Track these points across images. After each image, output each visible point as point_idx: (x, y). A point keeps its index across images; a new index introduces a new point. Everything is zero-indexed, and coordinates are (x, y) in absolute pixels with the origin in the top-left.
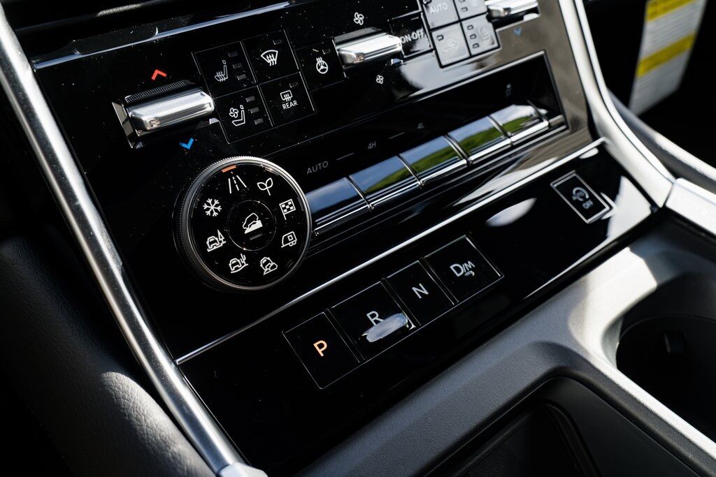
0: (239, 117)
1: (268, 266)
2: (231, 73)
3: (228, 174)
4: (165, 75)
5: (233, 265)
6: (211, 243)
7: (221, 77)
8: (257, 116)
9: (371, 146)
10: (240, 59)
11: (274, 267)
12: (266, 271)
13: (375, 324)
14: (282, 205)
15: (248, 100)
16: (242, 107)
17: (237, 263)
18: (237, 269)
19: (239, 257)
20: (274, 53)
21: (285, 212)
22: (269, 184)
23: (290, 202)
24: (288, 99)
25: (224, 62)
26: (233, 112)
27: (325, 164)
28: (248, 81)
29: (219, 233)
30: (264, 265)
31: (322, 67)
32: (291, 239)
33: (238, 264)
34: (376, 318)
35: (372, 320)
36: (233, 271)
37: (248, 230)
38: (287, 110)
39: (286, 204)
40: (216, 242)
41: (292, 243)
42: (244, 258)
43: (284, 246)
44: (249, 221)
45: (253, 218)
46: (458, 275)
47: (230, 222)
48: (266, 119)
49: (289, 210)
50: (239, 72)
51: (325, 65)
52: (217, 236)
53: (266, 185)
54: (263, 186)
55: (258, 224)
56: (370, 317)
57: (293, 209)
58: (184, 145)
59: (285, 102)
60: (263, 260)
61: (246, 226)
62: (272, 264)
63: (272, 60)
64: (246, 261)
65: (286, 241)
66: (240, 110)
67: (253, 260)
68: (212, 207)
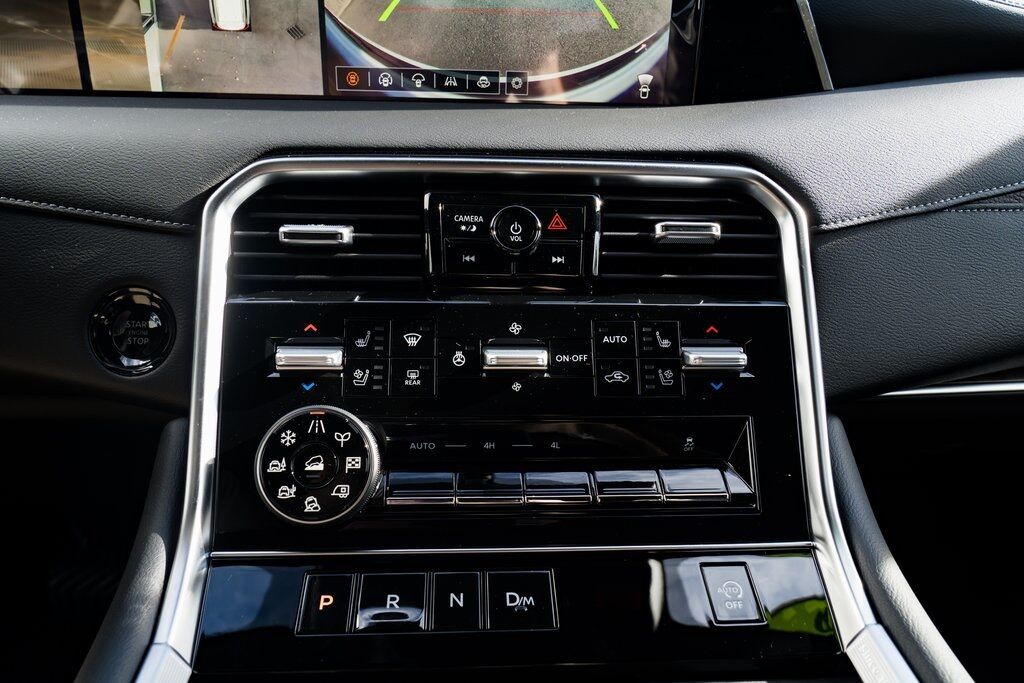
0: (361, 379)
1: (312, 505)
2: (372, 342)
3: (315, 417)
4: (315, 330)
5: (282, 491)
6: (273, 466)
7: (361, 343)
8: (378, 382)
9: (488, 446)
10: (385, 334)
11: (316, 508)
12: (309, 509)
13: (388, 607)
14: (349, 459)
15: (376, 367)
16: (367, 371)
17: (286, 491)
18: (284, 495)
19: (290, 487)
20: (417, 337)
21: (348, 466)
22: (346, 437)
23: (358, 459)
24: (413, 377)
25: (369, 333)
26: (358, 373)
27: (432, 446)
28: (384, 353)
29: (284, 461)
30: (309, 503)
31: (459, 360)
32: (344, 492)
33: (288, 492)
34: (394, 603)
35: (389, 602)
36: (280, 496)
37: (309, 468)
38: (408, 386)
39: (353, 460)
40: (278, 467)
41: (343, 495)
42: (294, 489)
43: (334, 494)
44: (313, 461)
45: (319, 460)
46: (508, 604)
47: (296, 456)
48: (385, 388)
49: (353, 465)
50: (379, 343)
51: (462, 359)
52: (281, 462)
53: (342, 437)
54: (339, 437)
55: (320, 467)
56: (389, 599)
57: (358, 466)
58: (305, 386)
59: (409, 379)
60: (310, 499)
61: (309, 464)
62: (316, 505)
63: (412, 342)
64: (295, 493)
65: (338, 491)
66: (365, 373)
67: (301, 494)
68: (288, 438)
